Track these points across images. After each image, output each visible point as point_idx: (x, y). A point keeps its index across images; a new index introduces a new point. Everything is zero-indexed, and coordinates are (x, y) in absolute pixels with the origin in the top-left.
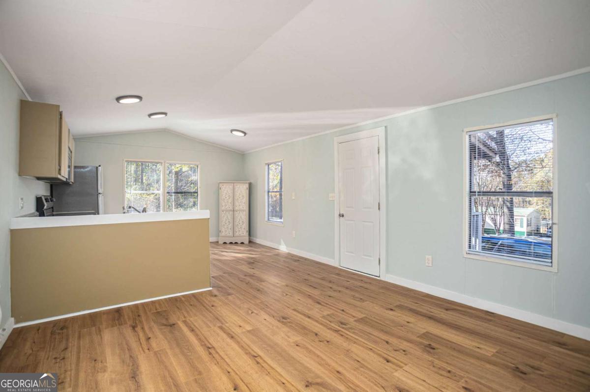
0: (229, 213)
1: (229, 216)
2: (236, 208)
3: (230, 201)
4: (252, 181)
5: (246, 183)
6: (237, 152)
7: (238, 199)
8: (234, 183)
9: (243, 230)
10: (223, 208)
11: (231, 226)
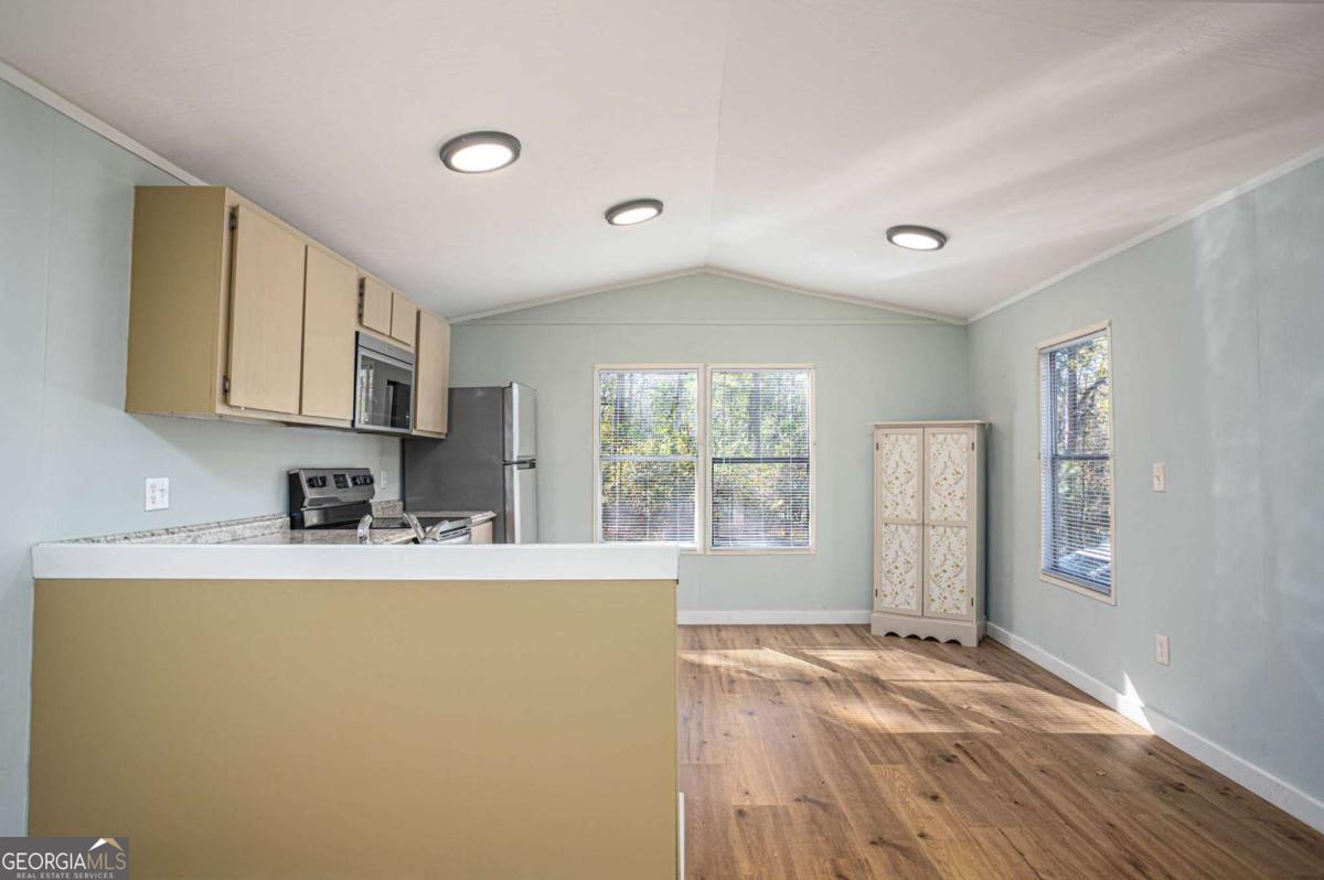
0: (907, 532)
1: (907, 540)
2: (934, 516)
3: (910, 491)
4: (993, 418)
5: (972, 425)
6: (939, 318)
7: (937, 484)
8: (923, 427)
9: (958, 595)
10: (887, 513)
11: (912, 577)
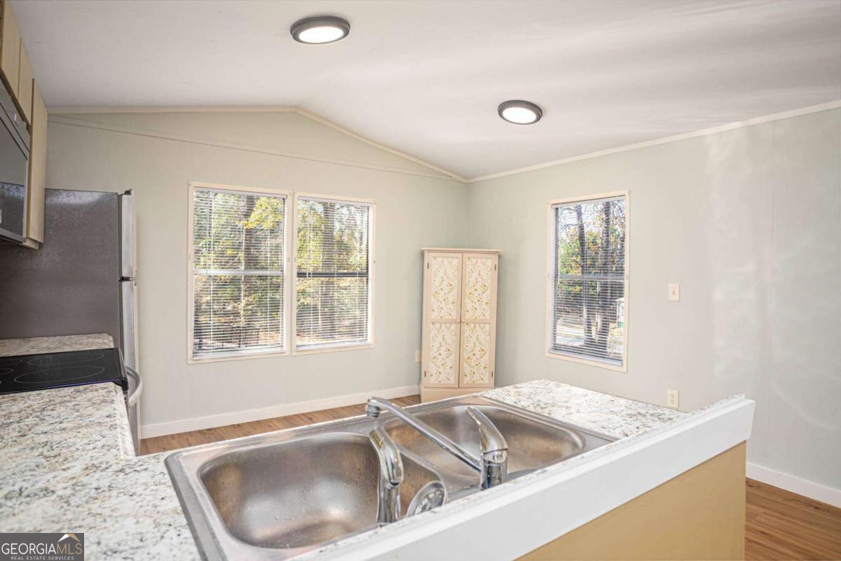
1: (449, 334)
2: (468, 316)
3: (451, 299)
5: (492, 253)
6: (454, 176)
7: (471, 294)
8: (462, 252)
9: (482, 370)
11: (452, 360)
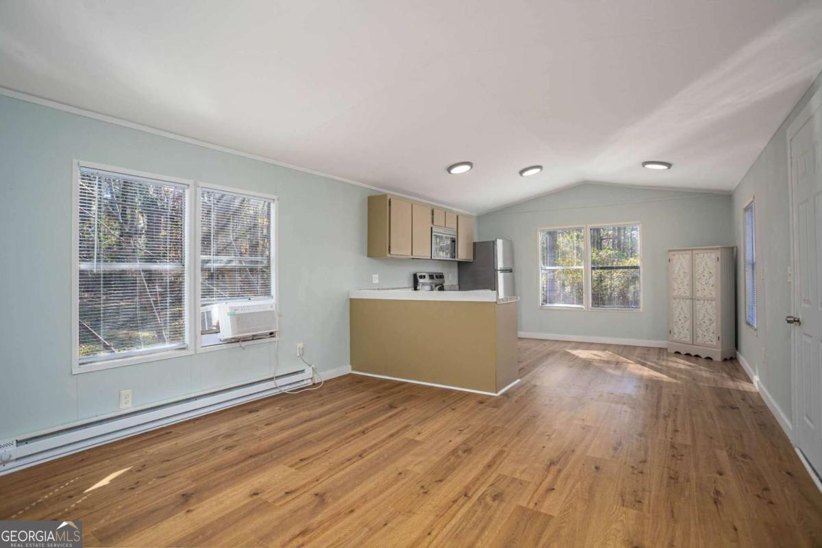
0: (685, 303)
1: (685, 306)
2: (698, 295)
3: (686, 282)
4: (734, 244)
5: (717, 249)
7: (700, 278)
8: (692, 250)
9: (711, 335)
10: (675, 293)
11: (687, 324)
